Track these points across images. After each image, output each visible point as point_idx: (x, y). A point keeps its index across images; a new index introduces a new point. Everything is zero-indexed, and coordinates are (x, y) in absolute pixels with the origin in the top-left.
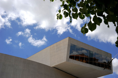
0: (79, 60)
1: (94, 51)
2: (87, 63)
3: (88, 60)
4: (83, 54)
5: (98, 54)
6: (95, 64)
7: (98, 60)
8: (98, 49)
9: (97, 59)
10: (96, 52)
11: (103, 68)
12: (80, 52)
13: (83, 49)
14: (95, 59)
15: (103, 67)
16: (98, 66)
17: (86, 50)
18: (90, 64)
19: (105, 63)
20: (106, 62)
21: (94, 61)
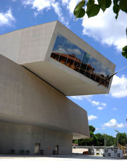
0: (65, 64)
1: (92, 55)
2: (77, 70)
3: (79, 66)
4: (73, 56)
5: (96, 61)
6: (88, 75)
7: (94, 69)
8: (99, 53)
9: (93, 67)
10: (95, 57)
11: (98, 84)
12: (70, 51)
13: (75, 47)
14: (89, 68)
15: (98, 82)
16: (91, 78)
17: (81, 50)
18: (80, 72)
19: (103, 76)
20: (105, 76)
21: (88, 69)
